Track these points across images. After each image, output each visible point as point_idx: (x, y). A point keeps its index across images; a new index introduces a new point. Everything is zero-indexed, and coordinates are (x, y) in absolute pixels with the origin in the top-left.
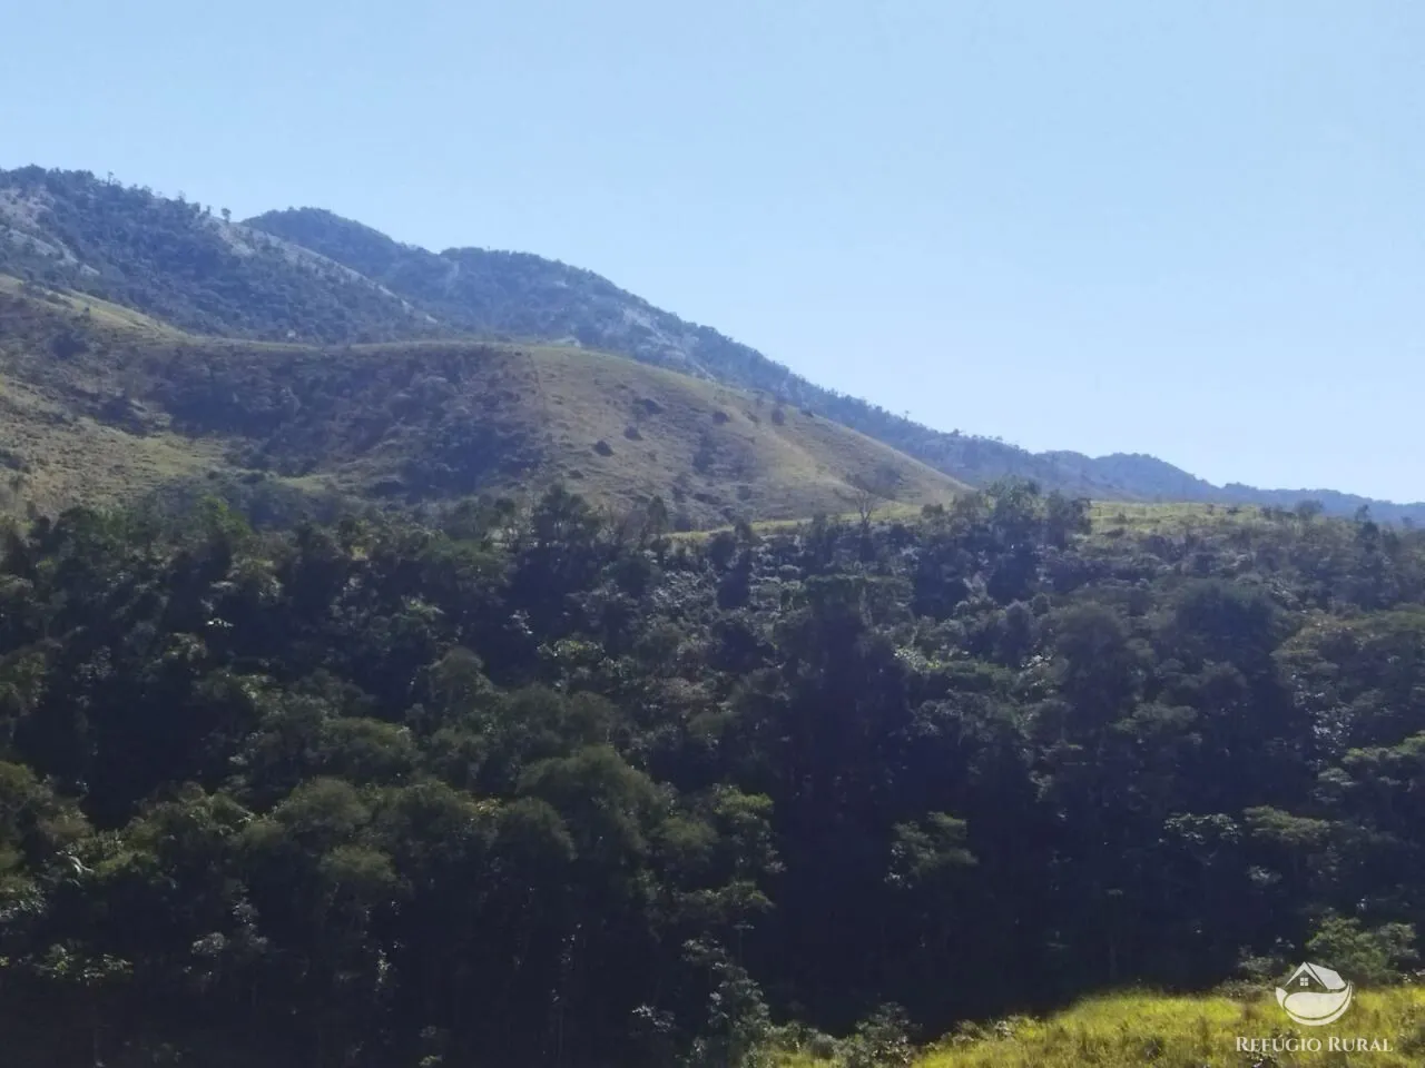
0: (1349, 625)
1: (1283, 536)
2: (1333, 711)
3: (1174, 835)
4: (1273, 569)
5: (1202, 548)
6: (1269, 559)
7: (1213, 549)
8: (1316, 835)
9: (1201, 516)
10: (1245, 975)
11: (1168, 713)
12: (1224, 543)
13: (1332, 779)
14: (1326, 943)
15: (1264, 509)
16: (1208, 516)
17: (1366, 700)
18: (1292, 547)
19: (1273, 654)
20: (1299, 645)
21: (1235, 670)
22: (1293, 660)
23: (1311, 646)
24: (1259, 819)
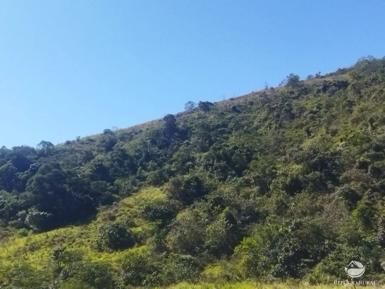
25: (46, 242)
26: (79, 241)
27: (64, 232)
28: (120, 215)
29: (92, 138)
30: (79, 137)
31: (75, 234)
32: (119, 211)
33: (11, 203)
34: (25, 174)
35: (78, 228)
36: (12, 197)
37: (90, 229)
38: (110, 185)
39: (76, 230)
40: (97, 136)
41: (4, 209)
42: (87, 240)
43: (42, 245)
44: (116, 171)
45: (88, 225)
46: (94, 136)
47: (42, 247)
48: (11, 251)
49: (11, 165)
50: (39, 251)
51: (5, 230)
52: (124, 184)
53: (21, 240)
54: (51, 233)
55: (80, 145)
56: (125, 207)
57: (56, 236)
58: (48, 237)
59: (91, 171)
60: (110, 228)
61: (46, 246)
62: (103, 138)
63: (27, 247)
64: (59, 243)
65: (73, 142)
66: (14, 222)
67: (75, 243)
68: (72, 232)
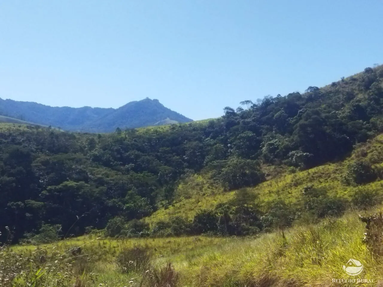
0: (48, 158)
1: (32, 134)
2: (44, 177)
3: (10, 207)
4: (30, 142)
5: (13, 136)
6: (29, 140)
7: (16, 136)
8: (41, 206)
9: (12, 128)
10: (26, 237)
11: (8, 179)
12: (18, 135)
13: (44, 193)
14: (44, 230)
15: (27, 126)
16: (14, 128)
17: (52, 175)
18: (34, 136)
19: (32, 165)
20: (37, 162)
21: (23, 169)
22: (36, 166)
23: (40, 163)
24: (28, 203)
25: (307, 178)
26: (333, 177)
27: (323, 169)
28: (372, 152)
29: (356, 77)
30: (344, 77)
31: (331, 170)
32: (371, 147)
33: (283, 145)
34: (295, 119)
35: (334, 165)
36: (285, 140)
37: (344, 165)
38: (366, 123)
39: (331, 167)
40: (359, 75)
41: (279, 150)
42: (340, 175)
43: (304, 180)
44: (373, 109)
45: (343, 162)
46: (358, 74)
47: (304, 182)
48: (280, 187)
49: (283, 113)
50: (301, 186)
51: (280, 168)
52: (380, 121)
53: (290, 176)
54: (312, 171)
55: (344, 85)
56: (377, 143)
57: (316, 173)
58: (309, 174)
59: (349, 112)
60: (355, 165)
61: (307, 181)
62: (363, 77)
63: (292, 183)
64: (318, 179)
65: (339, 83)
66: (286, 161)
67: (330, 178)
68: (329, 169)
